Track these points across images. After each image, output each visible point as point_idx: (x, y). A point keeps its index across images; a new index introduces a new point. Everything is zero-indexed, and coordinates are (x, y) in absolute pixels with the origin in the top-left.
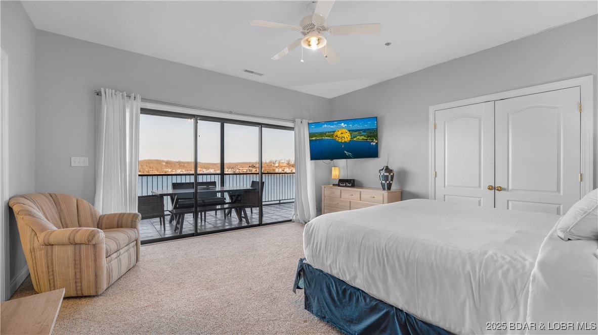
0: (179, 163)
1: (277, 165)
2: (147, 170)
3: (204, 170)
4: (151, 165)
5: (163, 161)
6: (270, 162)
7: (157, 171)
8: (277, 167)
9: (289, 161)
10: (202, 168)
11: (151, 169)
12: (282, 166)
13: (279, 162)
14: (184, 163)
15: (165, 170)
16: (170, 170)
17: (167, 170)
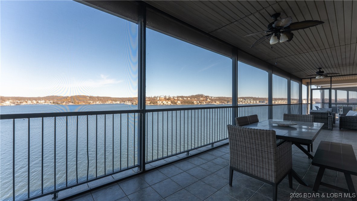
0: (98, 97)
1: (158, 99)
2: (77, 102)
3: (114, 102)
4: (80, 99)
5: (87, 96)
6: (154, 97)
7: (84, 102)
8: (158, 100)
9: (165, 97)
10: (112, 101)
11: (80, 101)
12: (162, 100)
13: (160, 97)
14: (101, 97)
15: (89, 102)
16: (92, 102)
17: (90, 102)
